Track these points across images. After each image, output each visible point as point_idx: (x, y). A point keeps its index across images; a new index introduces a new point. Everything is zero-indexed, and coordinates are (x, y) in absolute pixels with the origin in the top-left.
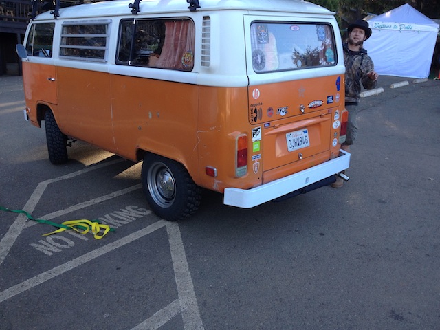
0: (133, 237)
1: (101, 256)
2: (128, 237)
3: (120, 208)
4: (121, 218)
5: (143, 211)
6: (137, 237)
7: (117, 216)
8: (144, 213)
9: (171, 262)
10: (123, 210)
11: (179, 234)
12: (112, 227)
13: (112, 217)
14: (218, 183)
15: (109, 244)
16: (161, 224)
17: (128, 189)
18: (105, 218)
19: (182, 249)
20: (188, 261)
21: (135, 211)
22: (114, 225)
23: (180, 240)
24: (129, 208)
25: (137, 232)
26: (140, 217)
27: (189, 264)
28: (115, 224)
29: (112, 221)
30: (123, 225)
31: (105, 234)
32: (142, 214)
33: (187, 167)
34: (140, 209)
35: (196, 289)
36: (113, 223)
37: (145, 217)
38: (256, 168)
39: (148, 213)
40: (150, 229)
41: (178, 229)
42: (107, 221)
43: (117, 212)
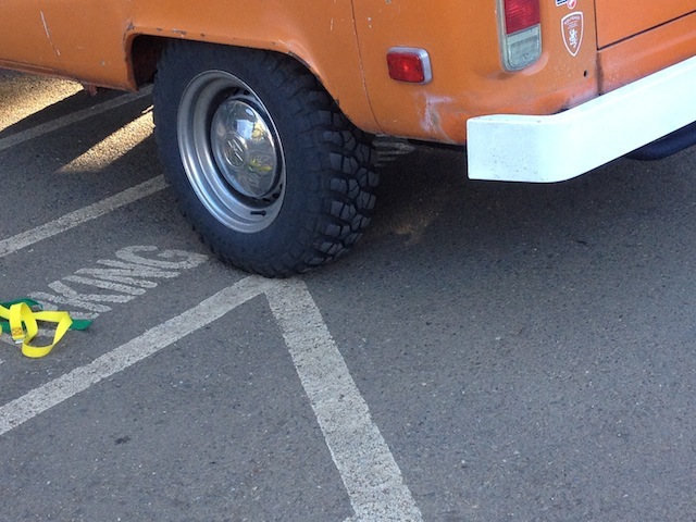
0: (155, 340)
1: (54, 409)
2: (137, 340)
3: (96, 257)
4: (106, 285)
5: (176, 259)
6: (171, 339)
7: (90, 282)
8: (184, 264)
9: (306, 403)
10: (108, 262)
11: (316, 315)
12: (80, 316)
13: (73, 285)
14: (440, 106)
15: (77, 370)
16: (246, 289)
17: (113, 199)
18: (52, 292)
19: (335, 356)
20: (362, 393)
21: (151, 262)
22: (86, 311)
23: (324, 333)
24: (127, 253)
25: (170, 323)
26: (169, 275)
27: (368, 402)
28: (89, 306)
29: (74, 298)
30: (118, 307)
31: (56, 340)
32: (175, 265)
33: (315, 68)
34: (167, 254)
35: (409, 478)
36: (81, 305)
37: (185, 275)
38: (573, 34)
39: (195, 260)
40: (212, 309)
41: (309, 299)
42: (57, 300)
43: (89, 271)
